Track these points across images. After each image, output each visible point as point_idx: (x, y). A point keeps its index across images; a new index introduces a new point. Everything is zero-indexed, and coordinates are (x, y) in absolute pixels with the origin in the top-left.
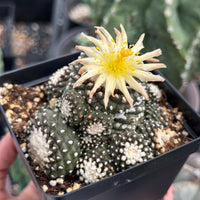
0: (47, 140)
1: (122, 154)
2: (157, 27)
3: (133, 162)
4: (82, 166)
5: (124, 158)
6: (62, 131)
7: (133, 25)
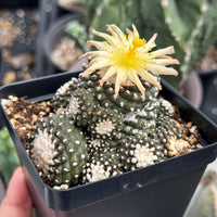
0: (53, 140)
1: (133, 156)
2: (153, 18)
3: (145, 165)
4: (89, 170)
5: (134, 160)
6: (69, 130)
7: (128, 16)
